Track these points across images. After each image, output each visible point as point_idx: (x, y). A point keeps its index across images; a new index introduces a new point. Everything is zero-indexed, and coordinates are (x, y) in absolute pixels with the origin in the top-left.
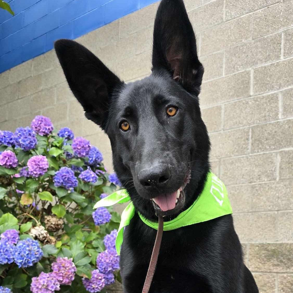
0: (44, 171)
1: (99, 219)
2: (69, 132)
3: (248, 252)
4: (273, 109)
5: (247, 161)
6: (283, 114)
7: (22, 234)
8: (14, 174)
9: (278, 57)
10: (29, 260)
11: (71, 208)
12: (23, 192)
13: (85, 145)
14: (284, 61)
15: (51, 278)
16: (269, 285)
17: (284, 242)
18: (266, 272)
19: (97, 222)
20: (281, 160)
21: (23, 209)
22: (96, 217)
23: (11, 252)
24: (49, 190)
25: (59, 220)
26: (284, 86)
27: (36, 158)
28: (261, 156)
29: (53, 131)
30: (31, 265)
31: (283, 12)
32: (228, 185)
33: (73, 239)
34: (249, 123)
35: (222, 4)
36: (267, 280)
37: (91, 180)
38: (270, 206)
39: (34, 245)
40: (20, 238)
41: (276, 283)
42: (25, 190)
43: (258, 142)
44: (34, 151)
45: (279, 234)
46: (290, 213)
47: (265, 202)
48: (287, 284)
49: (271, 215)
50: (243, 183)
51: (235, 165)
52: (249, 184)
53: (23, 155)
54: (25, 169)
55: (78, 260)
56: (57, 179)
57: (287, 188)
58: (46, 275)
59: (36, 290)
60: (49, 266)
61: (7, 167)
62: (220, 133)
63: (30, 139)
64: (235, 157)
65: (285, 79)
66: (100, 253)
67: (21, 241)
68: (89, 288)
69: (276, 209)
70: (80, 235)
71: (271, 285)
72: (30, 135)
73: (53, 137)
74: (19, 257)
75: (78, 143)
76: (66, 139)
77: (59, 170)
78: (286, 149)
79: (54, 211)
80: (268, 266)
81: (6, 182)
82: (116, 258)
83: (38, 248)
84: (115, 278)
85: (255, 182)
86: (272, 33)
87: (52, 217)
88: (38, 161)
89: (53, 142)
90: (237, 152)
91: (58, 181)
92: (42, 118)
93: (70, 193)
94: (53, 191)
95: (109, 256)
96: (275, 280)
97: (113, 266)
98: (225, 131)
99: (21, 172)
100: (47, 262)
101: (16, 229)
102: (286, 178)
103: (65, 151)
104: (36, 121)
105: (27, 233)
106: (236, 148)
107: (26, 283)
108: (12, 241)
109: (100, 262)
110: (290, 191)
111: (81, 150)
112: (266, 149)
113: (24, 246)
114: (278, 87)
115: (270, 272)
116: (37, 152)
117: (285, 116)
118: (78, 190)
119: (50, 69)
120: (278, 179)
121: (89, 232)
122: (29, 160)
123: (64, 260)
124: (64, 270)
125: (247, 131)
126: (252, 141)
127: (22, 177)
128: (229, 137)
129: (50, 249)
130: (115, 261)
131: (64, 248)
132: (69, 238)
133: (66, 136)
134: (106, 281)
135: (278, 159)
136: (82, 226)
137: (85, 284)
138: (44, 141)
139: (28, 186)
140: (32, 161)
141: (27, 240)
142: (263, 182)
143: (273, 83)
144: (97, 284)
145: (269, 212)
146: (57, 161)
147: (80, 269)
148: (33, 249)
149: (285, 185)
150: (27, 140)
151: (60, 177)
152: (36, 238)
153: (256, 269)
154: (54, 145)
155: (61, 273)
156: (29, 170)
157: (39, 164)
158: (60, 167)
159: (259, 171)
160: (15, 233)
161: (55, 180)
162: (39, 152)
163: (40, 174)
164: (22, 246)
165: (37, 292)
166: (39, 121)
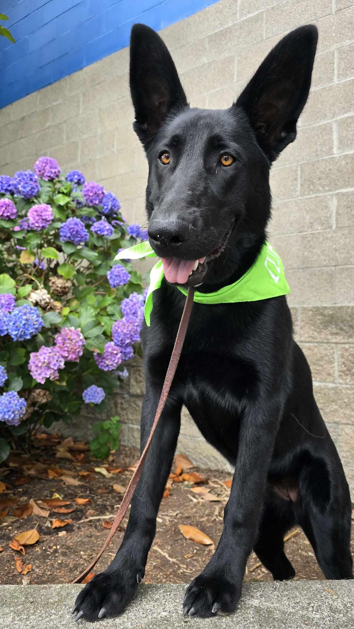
0: (48, 223)
1: (115, 280)
2: (79, 175)
3: (299, 318)
4: (327, 142)
5: (296, 206)
6: (339, 148)
7: (21, 299)
8: (14, 227)
9: (331, 80)
10: (26, 331)
11: (83, 267)
12: (22, 248)
13: (98, 191)
14: (338, 84)
15: (54, 354)
16: (326, 358)
17: (344, 305)
18: (322, 342)
19: (112, 284)
20: (338, 203)
21: (24, 268)
22: (111, 277)
23: (4, 322)
24: (54, 245)
25: (67, 282)
26: (339, 114)
27: (38, 208)
28: (313, 200)
29: (60, 175)
30: (28, 337)
31: (335, 26)
33: (83, 304)
34: (297, 160)
35: (262, 19)
36: (324, 352)
37: (106, 233)
38: (325, 261)
39: (33, 313)
40: (16, 304)
41: (336, 356)
42: (25, 245)
43: (308, 183)
44: (36, 199)
45: (338, 295)
46: (350, 268)
47: (319, 256)
48: (349, 357)
49: (327, 272)
50: (291, 233)
52: (299, 234)
53: (23, 204)
54: (25, 221)
55: (88, 330)
56: (63, 232)
57: (346, 238)
58: (47, 350)
59: (35, 369)
60: (52, 339)
61: (4, 218)
63: (31, 185)
64: (281, 201)
65: (341, 105)
66: (116, 321)
67: (17, 308)
68: (102, 366)
69: (333, 264)
70: (92, 299)
71: (329, 359)
72: (31, 180)
73: (59, 182)
74: (15, 328)
75: (90, 189)
76: (76, 183)
77: (65, 222)
78: (344, 191)
79: (60, 271)
80: (325, 335)
81: (3, 237)
82: (135, 328)
83: (38, 316)
84: (134, 353)
85: (306, 231)
86: (323, 51)
87: (58, 279)
88: (40, 211)
89: (59, 188)
90: (283, 195)
91: (65, 234)
92: (47, 160)
93: (80, 249)
94: (59, 247)
95: (127, 325)
96: (334, 352)
97: (131, 337)
99: (21, 224)
100: (50, 333)
101: (12, 293)
102: (344, 225)
103: (74, 198)
104: (40, 164)
105: (26, 298)
106: (281, 191)
107: (24, 360)
108: (6, 307)
109: (115, 333)
110: (350, 242)
111: (93, 197)
112: (318, 191)
113: (20, 314)
114: (332, 116)
115: (328, 343)
116: (41, 200)
117: (342, 151)
118: (90, 244)
119: (58, 102)
120: (334, 227)
121: (104, 296)
122: (30, 210)
123: (70, 331)
124: (70, 343)
125: (295, 169)
126: (302, 181)
127: (21, 231)
129: (53, 318)
130: (134, 332)
131: (72, 316)
132: (79, 303)
133: (76, 181)
134: (123, 355)
135: (334, 204)
136: (96, 288)
137: (98, 360)
138: (49, 187)
139: (29, 241)
140: (34, 211)
141: (23, 307)
142: (317, 232)
143: (325, 110)
144: (111, 360)
145: (324, 268)
146: (64, 210)
147: (89, 341)
148: (31, 318)
149: (344, 235)
150: (28, 187)
151: (67, 230)
152: (36, 304)
153: (310, 339)
154: (61, 191)
155: (66, 347)
156: (30, 222)
157: (41, 214)
158: (67, 217)
159: (311, 218)
160: (10, 299)
161: (61, 234)
162: (43, 200)
163: (43, 227)
164: (18, 314)
165: (36, 371)
166: (43, 163)
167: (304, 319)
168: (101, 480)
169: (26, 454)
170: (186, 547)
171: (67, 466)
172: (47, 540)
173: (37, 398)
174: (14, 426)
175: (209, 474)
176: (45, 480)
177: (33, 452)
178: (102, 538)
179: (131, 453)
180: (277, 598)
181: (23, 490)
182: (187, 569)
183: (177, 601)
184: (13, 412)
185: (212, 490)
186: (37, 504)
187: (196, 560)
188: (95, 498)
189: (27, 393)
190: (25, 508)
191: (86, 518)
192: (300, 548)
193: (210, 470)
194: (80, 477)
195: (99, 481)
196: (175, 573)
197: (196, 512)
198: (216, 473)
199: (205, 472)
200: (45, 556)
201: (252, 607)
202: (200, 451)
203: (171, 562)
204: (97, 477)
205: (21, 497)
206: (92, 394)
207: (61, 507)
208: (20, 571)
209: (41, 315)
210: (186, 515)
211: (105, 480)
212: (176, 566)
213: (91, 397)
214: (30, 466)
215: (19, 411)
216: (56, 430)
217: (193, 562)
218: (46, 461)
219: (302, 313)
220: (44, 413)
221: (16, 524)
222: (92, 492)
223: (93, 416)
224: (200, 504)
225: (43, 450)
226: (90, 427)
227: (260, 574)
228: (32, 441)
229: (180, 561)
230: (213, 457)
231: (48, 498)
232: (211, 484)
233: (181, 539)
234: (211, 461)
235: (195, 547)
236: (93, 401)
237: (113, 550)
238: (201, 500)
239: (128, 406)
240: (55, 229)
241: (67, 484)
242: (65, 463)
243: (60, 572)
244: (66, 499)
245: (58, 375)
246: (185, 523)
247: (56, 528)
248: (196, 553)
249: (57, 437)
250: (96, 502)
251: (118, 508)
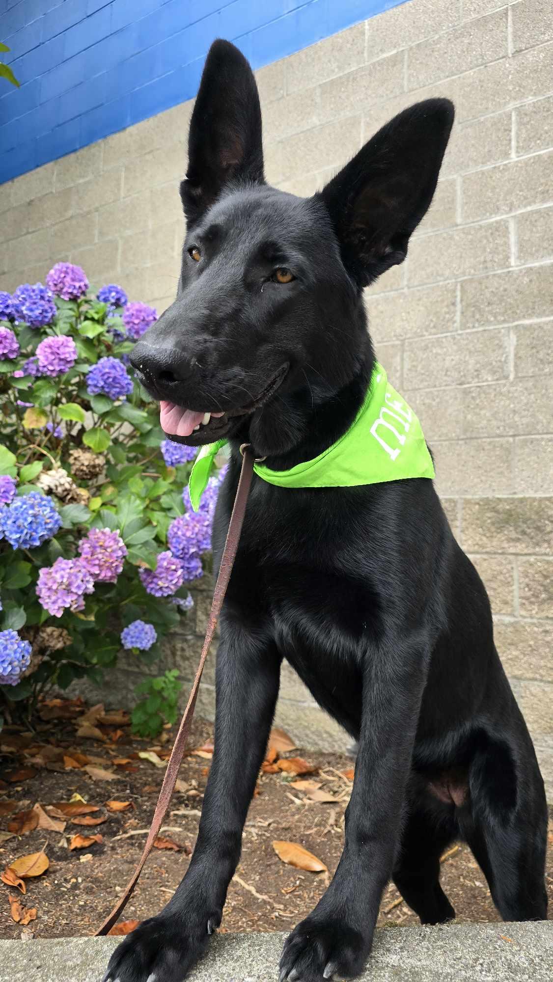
0: (69, 366)
1: (173, 454)
2: (117, 293)
3: (459, 516)
4: (500, 248)
5: (454, 344)
6: (519, 258)
7: (24, 484)
8: (14, 372)
9: (506, 155)
10: (34, 534)
11: (123, 434)
12: (28, 404)
13: (148, 316)
14: (517, 162)
15: (77, 570)
16: (501, 577)
17: (527, 496)
18: (495, 553)
19: (169, 460)
20: (517, 341)
21: (30, 436)
22: (167, 450)
24: (79, 400)
25: (98, 458)
26: (519, 207)
27: (53, 342)
28: (479, 335)
29: (87, 291)
30: (37, 543)
31: (512, 74)
32: (420, 389)
33: (123, 492)
34: (454, 274)
35: (402, 61)
36: (498, 568)
38: (498, 428)
39: (45, 505)
40: (17, 492)
41: (515, 574)
42: (31, 400)
43: (473, 309)
44: (51, 328)
45: (518, 480)
46: (537, 440)
47: (489, 420)
48: (536, 575)
49: (502, 445)
50: (446, 385)
51: (431, 351)
52: (459, 387)
53: (29, 336)
54: (33, 362)
55: (130, 535)
56: (93, 379)
57: (530, 394)
58: (67, 564)
59: (48, 594)
60: (74, 547)
62: (403, 293)
63: (42, 306)
64: (430, 337)
65: (521, 193)
66: (175, 518)
67: (19, 498)
68: (152, 589)
69: (511, 433)
70: (137, 485)
71: (506, 578)
72: (42, 298)
73: (87, 302)
74: (15, 529)
75: (135, 313)
76: (112, 304)
77: (96, 363)
78: (527, 322)
79: (87, 441)
80: (498, 542)
82: (205, 529)
83: (53, 510)
84: (203, 568)
85: (468, 383)
86: (493, 112)
87: (84, 452)
88: (57, 346)
89: (87, 312)
90: (434, 327)
91: (96, 382)
92: (67, 268)
93: (119, 406)
94: (86, 402)
95: (192, 525)
96: (512, 568)
97: (199, 544)
98: (412, 289)
99: (26, 367)
100: (71, 538)
101: (11, 474)
102: (526, 375)
103: (109, 327)
104: (55, 273)
105: (32, 482)
106: (432, 321)
107: (29, 580)
109: (173, 537)
110: (537, 400)
111: (140, 326)
112: (488, 322)
113: (24, 506)
114: (507, 209)
115: (503, 553)
116: (57, 330)
117: (523, 261)
118: (134, 400)
119: (87, 179)
120: (512, 377)
121: (155, 479)
122: (40, 346)
123: (103, 533)
124: (103, 554)
125: (452, 288)
126: (462, 307)
127: (27, 376)
128: (419, 300)
129: (76, 513)
130: (203, 535)
131: (106, 511)
132: (116, 490)
133: (113, 301)
134: (186, 572)
135: (511, 342)
136: (143, 468)
137: (145, 580)
138: (70, 309)
139: (37, 394)
140: (46, 347)
141: (30, 496)
142: (485, 384)
143: (498, 201)
144: (167, 579)
145: (497, 439)
146: (94, 346)
147: (131, 550)
148: (41, 513)
149: (526, 389)
150: (37, 309)
151: (98, 376)
152: (50, 492)
153: (476, 547)
154: (89, 316)
155: (97, 558)
156: (40, 364)
157: (58, 352)
158: (99, 357)
159: (477, 362)
160: (8, 483)
161: (90, 382)
162: (60, 329)
163: (61, 371)
164: (21, 507)
165: (49, 597)
166: (61, 272)
167: (468, 516)
168: (150, 771)
169: (28, 730)
170: (283, 875)
171: (95, 750)
172: (61, 869)
173: (48, 641)
174: (10, 685)
175: (321, 759)
176: (58, 772)
177: (38, 728)
178: (150, 865)
179: (197, 728)
180: (427, 952)
181: (23, 789)
182: (285, 910)
183: (271, 959)
184: (10, 664)
185: (325, 785)
186: (46, 812)
187: (299, 896)
188: (140, 800)
189: (32, 633)
190: (26, 817)
191: (125, 832)
192: (462, 875)
193: (322, 754)
194: (115, 767)
195: (145, 773)
196: (265, 918)
197: (300, 821)
198: (331, 759)
199: (314, 756)
200: (58, 895)
201: (387, 966)
202: (306, 724)
203: (259, 901)
204: (142, 767)
205: (20, 800)
206: (137, 634)
207: (84, 815)
208: (17, 919)
209: (57, 509)
210: (284, 825)
211: (156, 771)
212: (268, 907)
213: (134, 640)
214: (34, 750)
215: (19, 661)
216: (77, 692)
217: (294, 900)
218: (61, 742)
219: (464, 508)
220: (59, 665)
221: (11, 844)
222: (135, 791)
223: (136, 670)
224: (306, 807)
225: (55, 725)
226: (132, 687)
227: (399, 917)
228: (38, 711)
229: (274, 898)
230: (327, 732)
231: (63, 802)
232: (324, 776)
233: (275, 864)
234: (323, 740)
235: (298, 876)
236: (139, 646)
237: (167, 883)
238: (307, 802)
239: (192, 654)
240: (79, 376)
241: (94, 778)
242: (92, 746)
243: (82, 920)
244: (92, 802)
245: (84, 603)
246: (281, 837)
247: (75, 849)
248: (300, 885)
249: (79, 703)
250: (140, 806)
251: (175, 815)
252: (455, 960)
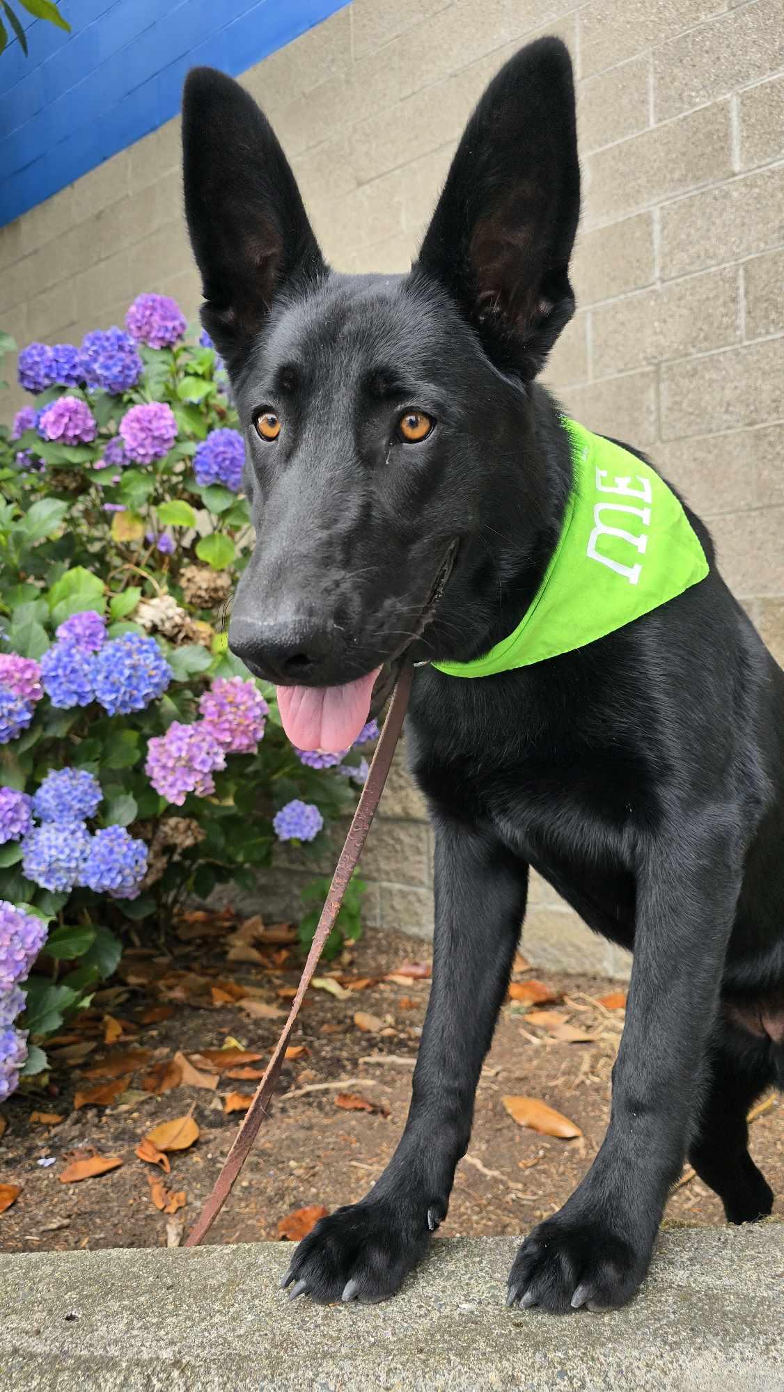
0: (166, 446)
5: (738, 362)
7: (119, 621)
8: (93, 460)
10: (135, 692)
12: (116, 508)
15: (200, 738)
21: (124, 553)
23: (85, 675)
24: (186, 496)
25: (219, 577)
27: (142, 412)
28: (777, 345)
30: (141, 705)
32: (686, 437)
34: (734, 253)
39: (146, 651)
40: (108, 634)
42: (119, 500)
43: (765, 305)
44: (137, 392)
50: (729, 428)
51: (702, 377)
52: (747, 428)
53: (108, 405)
56: (203, 463)
58: (184, 731)
59: (162, 774)
60: (193, 706)
61: (68, 443)
62: (653, 291)
63: (122, 360)
64: (700, 355)
67: (110, 643)
68: (308, 758)
72: (121, 348)
73: (185, 349)
74: (108, 687)
77: (206, 439)
79: (201, 553)
81: (73, 485)
83: (158, 657)
85: (763, 421)
87: (200, 570)
88: (147, 418)
89: (187, 365)
90: (706, 339)
91: (207, 467)
92: (154, 301)
93: (241, 502)
94: (196, 498)
98: (667, 284)
99: (108, 452)
100: (188, 694)
101: (97, 610)
104: (138, 312)
105: (129, 618)
106: (701, 329)
107: (138, 755)
108: (87, 642)
113: (119, 654)
116: (147, 395)
122: (124, 420)
123: (233, 685)
124: (235, 713)
125: (731, 275)
126: (748, 302)
127: (111, 466)
128: (680, 299)
129: (191, 659)
138: (163, 362)
139: (126, 490)
140: (132, 421)
141: (124, 639)
146: (201, 413)
148: (142, 662)
150: (115, 365)
151: (209, 458)
152: (154, 630)
154: (191, 371)
155: (227, 720)
156: (127, 447)
157: (150, 426)
158: (210, 428)
159: (776, 388)
160: (94, 622)
161: (198, 468)
162: (151, 394)
163: (157, 455)
164: (114, 656)
165: (164, 778)
166: (146, 308)
167: (769, 625)
168: (328, 1005)
169: (163, 955)
170: (520, 1143)
171: (253, 977)
172: (215, 1138)
173: (172, 836)
174: (127, 899)
175: (566, 982)
176: (205, 1009)
177: (177, 951)
178: (335, 1131)
179: (390, 944)
180: (731, 1266)
181: (160, 1034)
182: (524, 1191)
183: (497, 1275)
184: (120, 872)
185: (573, 1018)
186: (191, 1062)
187: (544, 1172)
188: (316, 1044)
189: (150, 828)
190: (164, 1071)
191: (299, 1087)
192: (779, 1140)
193: (567, 975)
194: (281, 1001)
195: (322, 1007)
196: (498, 1202)
197: (539, 1068)
198: (581, 981)
199: (556, 978)
200: (213, 1173)
201: (671, 1287)
202: (542, 934)
203: (488, 1178)
204: (317, 998)
205: (156, 1048)
206: (295, 820)
207: (243, 1066)
208: (161, 1207)
209: (164, 655)
210: (518, 1074)
211: (337, 1004)
212: (501, 1187)
213: (292, 827)
214: (172, 981)
215: (132, 868)
216: (225, 901)
217: (537, 1176)
218: (207, 968)
219: (763, 613)
220: (195, 867)
221: (147, 1107)
222: (309, 1032)
223: (301, 868)
224: (548, 1049)
225: (199, 946)
226: (297, 891)
227: (689, 1199)
228: (175, 928)
229: (508, 1174)
230: (573, 945)
231: (213, 1049)
232: (570, 1004)
233: (508, 1127)
234: (568, 955)
235: (541, 1144)
236: (298, 835)
237: (359, 1156)
238: (550, 1041)
239: (375, 843)
240: (184, 460)
241: (253, 1016)
242: (249, 972)
243: (247, 1206)
244: (253, 1048)
245: (213, 784)
246: (516, 1091)
247: (233, 1112)
248: (544, 1157)
249: (228, 916)
250: (317, 1052)
251: (366, 1063)
252: (774, 1278)
